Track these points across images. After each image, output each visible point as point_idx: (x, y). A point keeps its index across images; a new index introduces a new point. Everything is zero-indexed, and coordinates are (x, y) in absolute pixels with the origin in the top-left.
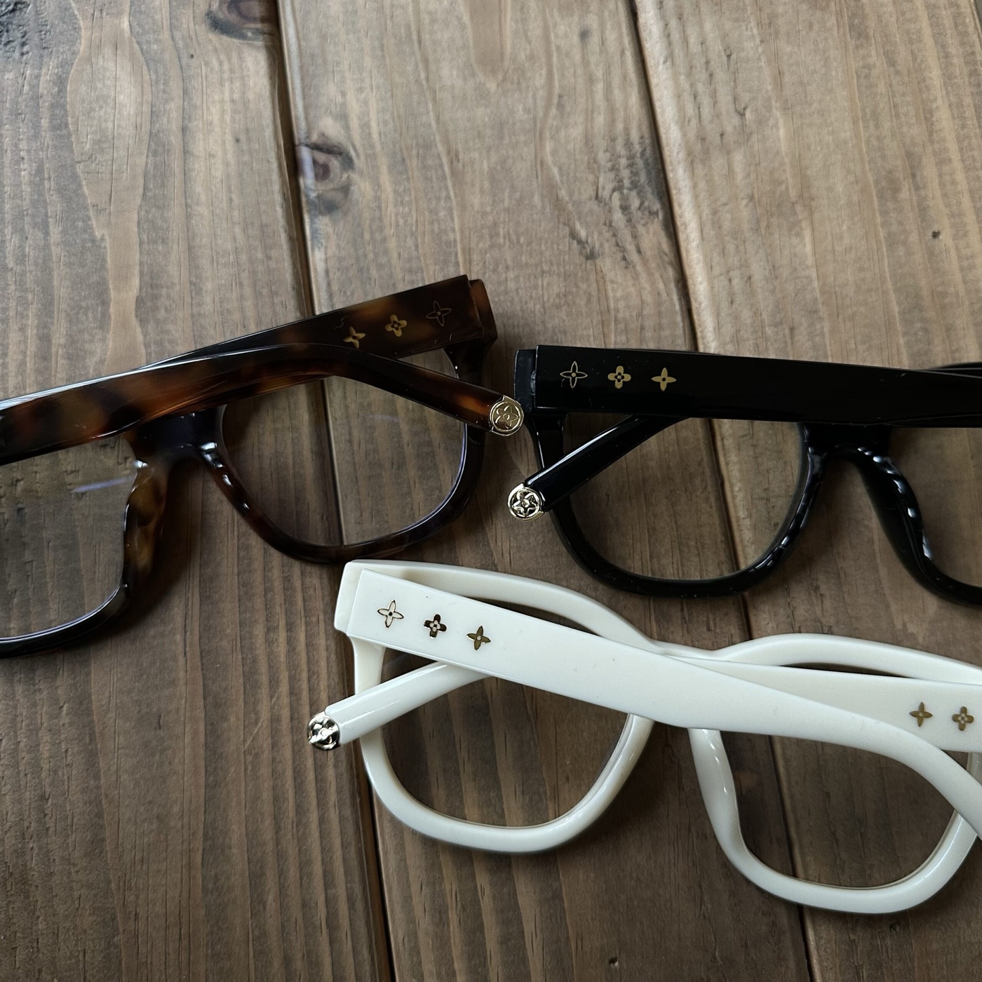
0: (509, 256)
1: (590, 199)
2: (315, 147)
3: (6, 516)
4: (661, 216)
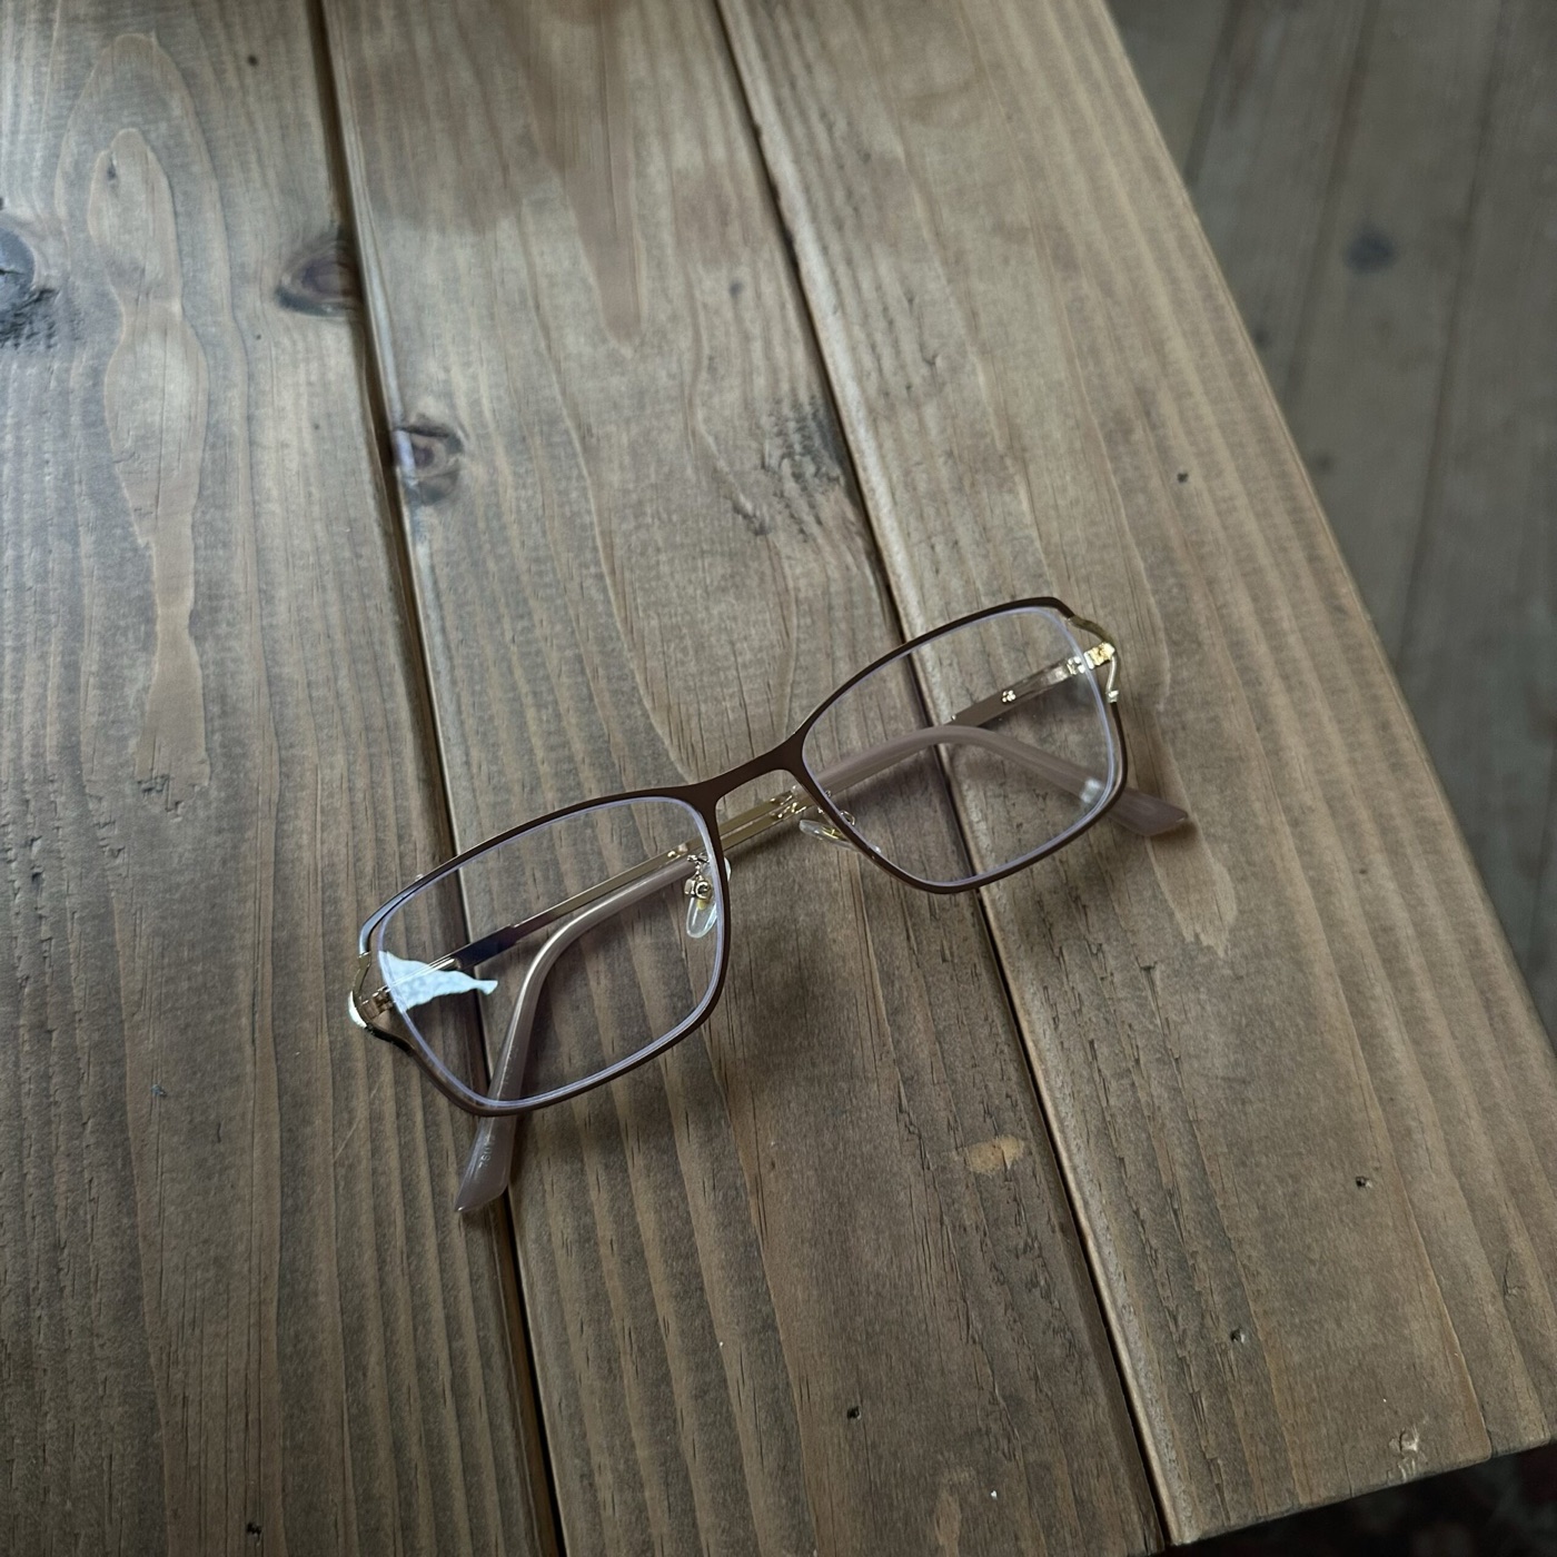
0: (659, 537)
1: (756, 469)
2: (413, 430)
3: (17, 884)
4: (842, 481)
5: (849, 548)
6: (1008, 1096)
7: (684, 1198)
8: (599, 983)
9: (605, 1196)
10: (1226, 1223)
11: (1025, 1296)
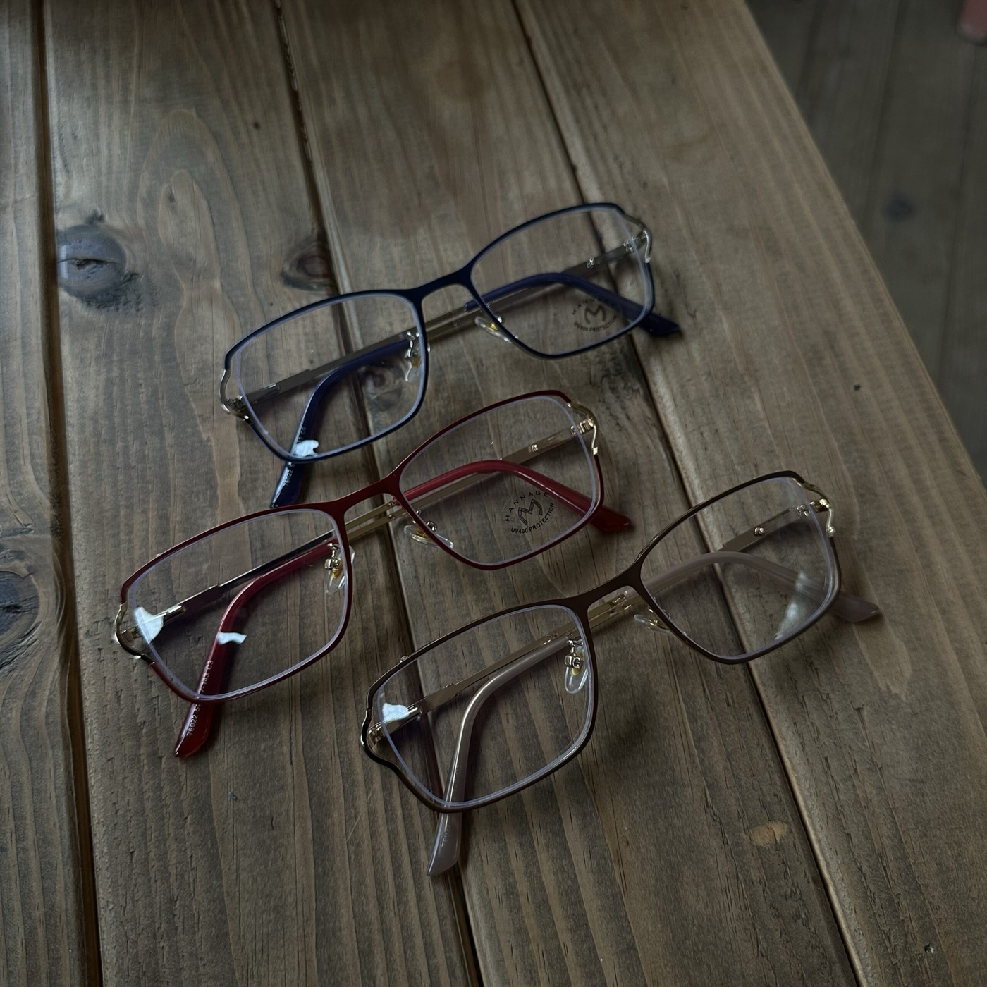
1: (586, 384)
4: (641, 392)
5: (649, 435)
6: (775, 795)
7: (572, 865)
8: (508, 722)
9: (520, 863)
10: (917, 875)
11: (793, 925)
